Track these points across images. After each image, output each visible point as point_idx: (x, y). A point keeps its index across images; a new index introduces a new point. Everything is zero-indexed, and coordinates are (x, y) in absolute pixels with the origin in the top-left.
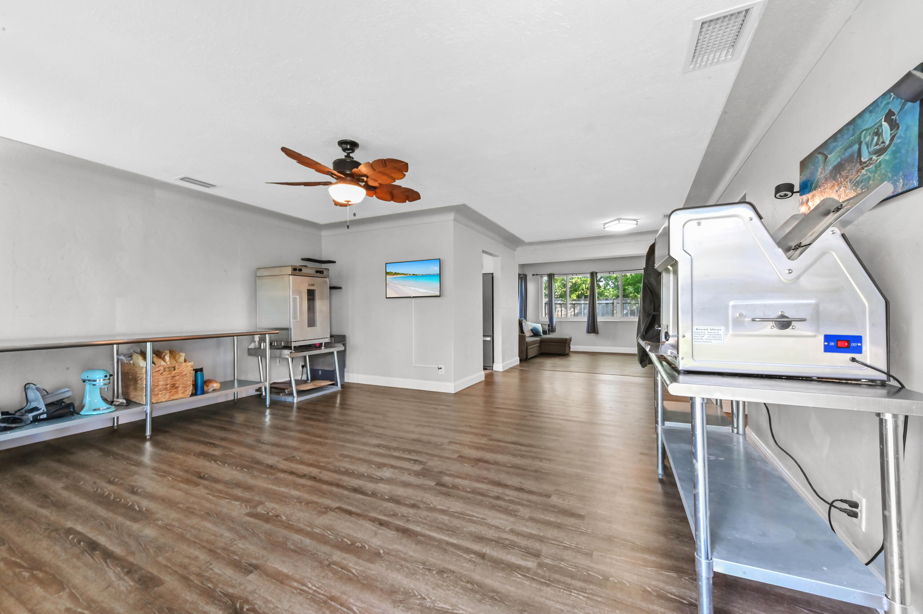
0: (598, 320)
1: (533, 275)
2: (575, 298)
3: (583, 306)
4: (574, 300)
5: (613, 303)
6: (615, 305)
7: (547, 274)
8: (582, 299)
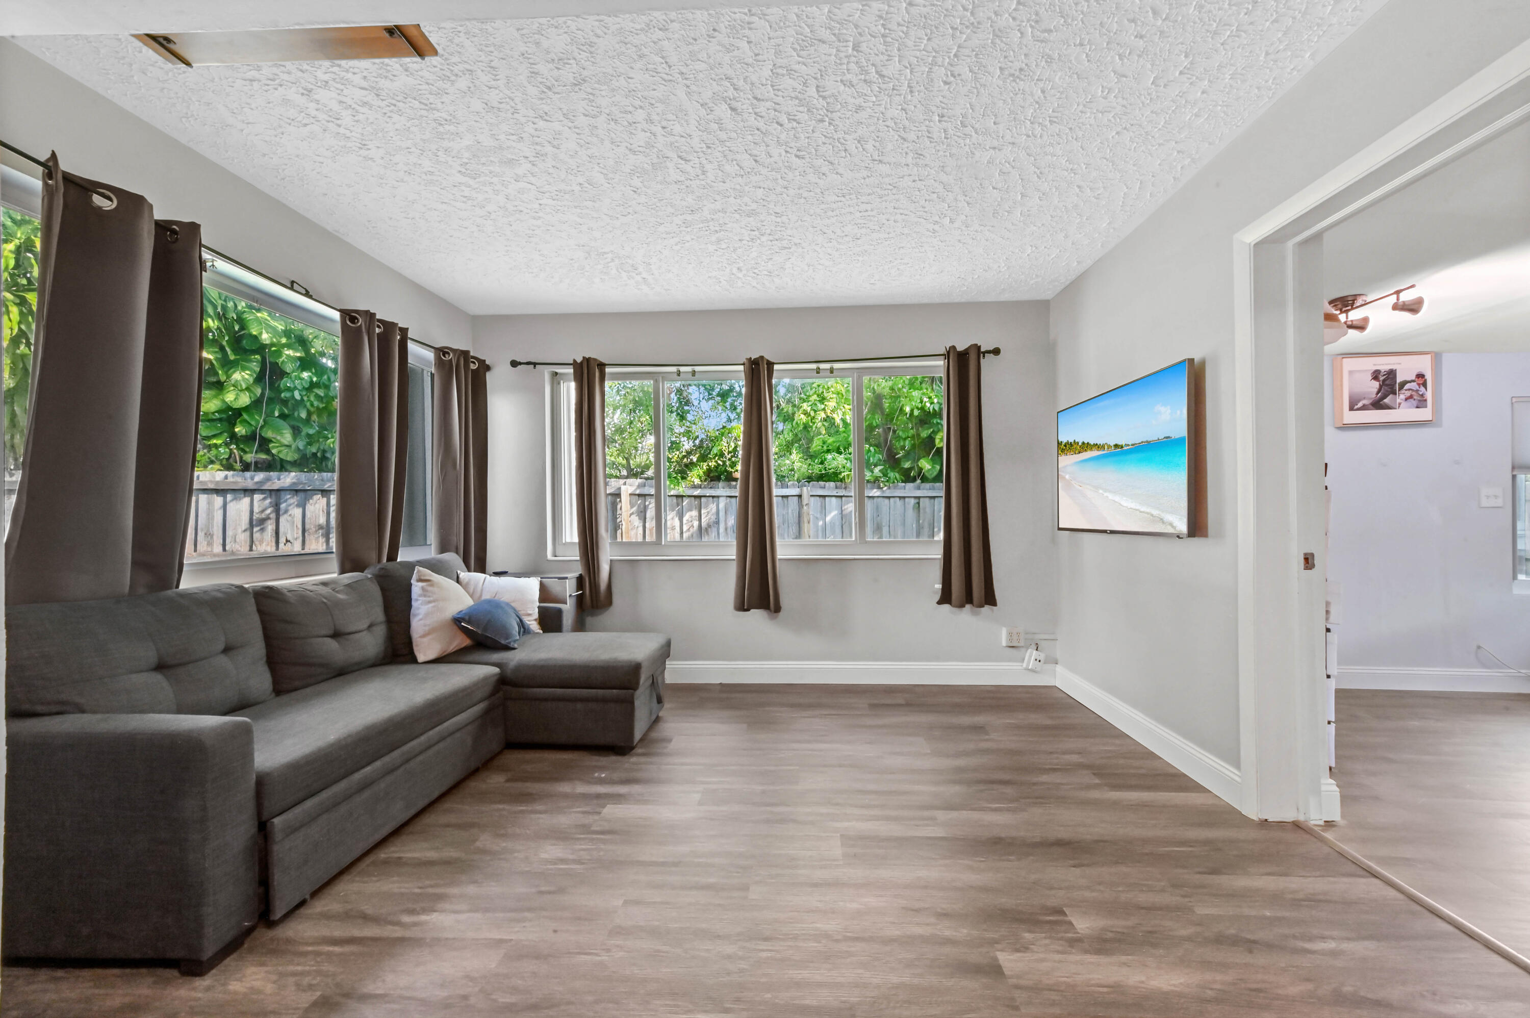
1: (514, 364)
2: (697, 481)
3: (722, 503)
4: (695, 487)
5: (800, 496)
6: (805, 499)
7: (575, 364)
8: (721, 484)
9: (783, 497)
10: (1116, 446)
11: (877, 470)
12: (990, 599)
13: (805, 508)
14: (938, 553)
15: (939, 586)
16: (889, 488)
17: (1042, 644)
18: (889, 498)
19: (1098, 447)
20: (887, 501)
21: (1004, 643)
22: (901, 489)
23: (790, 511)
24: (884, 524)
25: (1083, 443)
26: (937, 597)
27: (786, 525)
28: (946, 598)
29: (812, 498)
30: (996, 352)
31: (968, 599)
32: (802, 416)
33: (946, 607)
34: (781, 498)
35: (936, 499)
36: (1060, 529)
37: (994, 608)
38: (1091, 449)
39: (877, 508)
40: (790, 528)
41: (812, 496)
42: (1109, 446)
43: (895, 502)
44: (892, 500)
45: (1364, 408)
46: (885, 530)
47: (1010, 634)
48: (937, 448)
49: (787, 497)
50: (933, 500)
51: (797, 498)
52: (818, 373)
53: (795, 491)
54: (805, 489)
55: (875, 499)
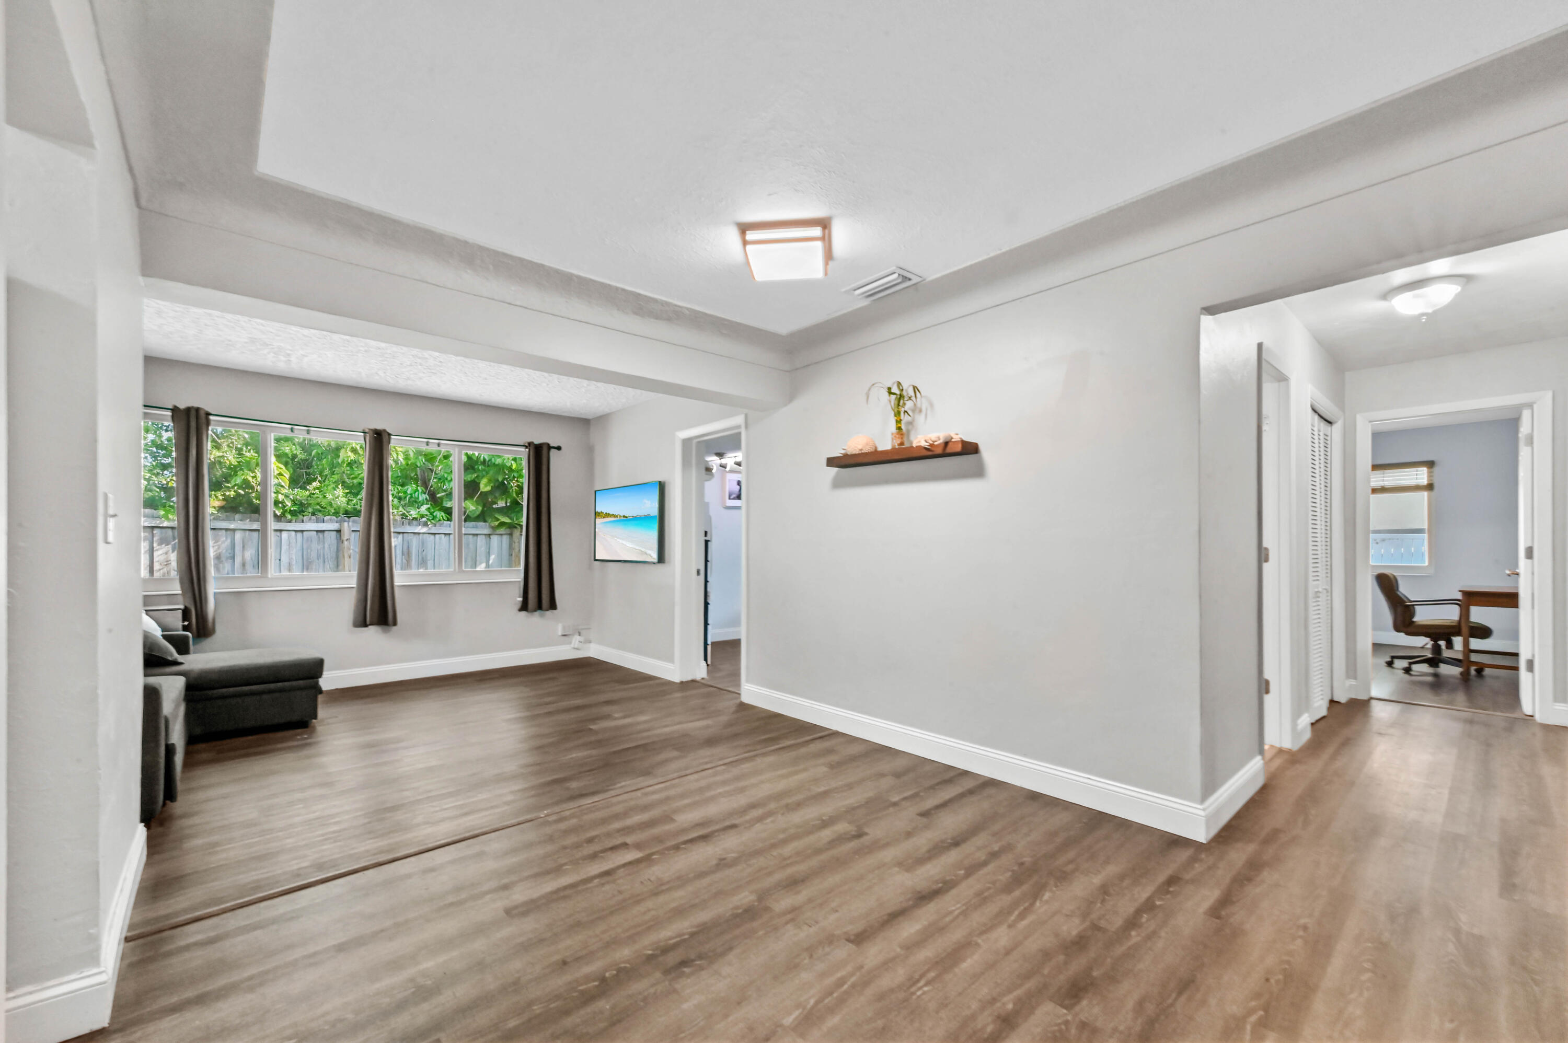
0: (398, 582)
7: (174, 409)
8: (237, 516)
9: (317, 531)
10: (624, 516)
11: (424, 509)
12: (553, 606)
13: (346, 543)
14: (520, 577)
15: (521, 599)
16: (435, 525)
17: (583, 632)
18: (435, 534)
19: (614, 516)
20: (432, 537)
21: (560, 633)
22: (446, 526)
23: (326, 545)
24: (429, 558)
25: (606, 513)
26: (519, 606)
27: (321, 560)
28: (524, 607)
29: (353, 534)
30: (559, 448)
31: (540, 607)
32: (350, 454)
33: (524, 613)
34: (315, 533)
35: (479, 536)
36: (596, 560)
37: (554, 611)
38: (610, 517)
39: (423, 543)
40: (327, 563)
41: (353, 531)
42: (620, 516)
43: (440, 539)
44: (437, 536)
45: (734, 499)
46: (430, 563)
47: (564, 628)
48: (482, 492)
49: (323, 531)
50: (475, 537)
51: (335, 533)
52: (427, 445)
53: (335, 526)
54: (346, 524)
55: (421, 535)
